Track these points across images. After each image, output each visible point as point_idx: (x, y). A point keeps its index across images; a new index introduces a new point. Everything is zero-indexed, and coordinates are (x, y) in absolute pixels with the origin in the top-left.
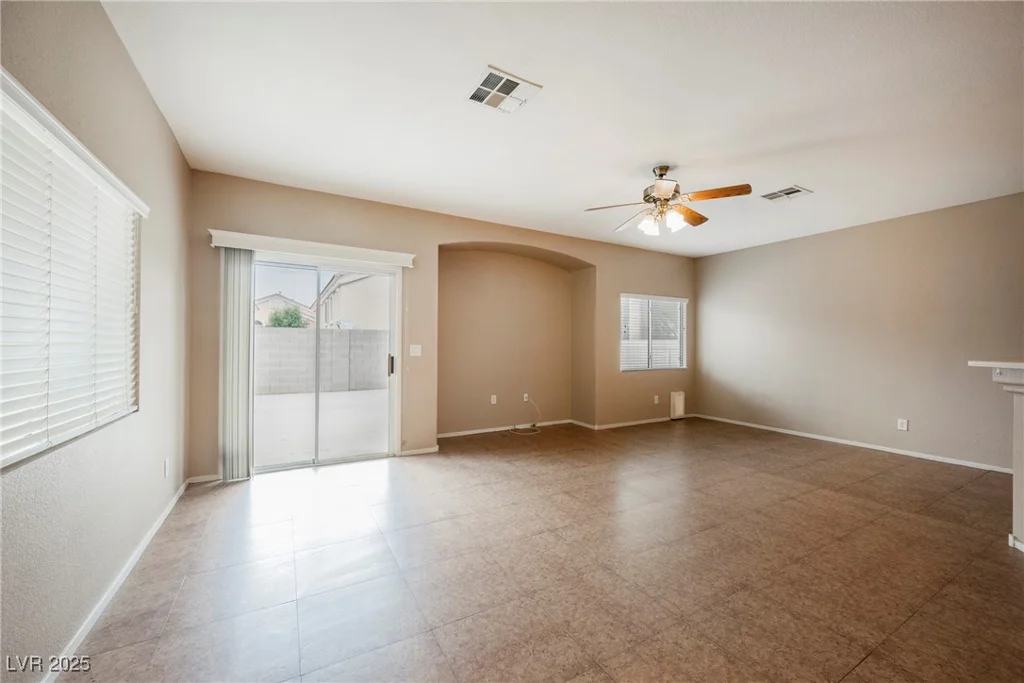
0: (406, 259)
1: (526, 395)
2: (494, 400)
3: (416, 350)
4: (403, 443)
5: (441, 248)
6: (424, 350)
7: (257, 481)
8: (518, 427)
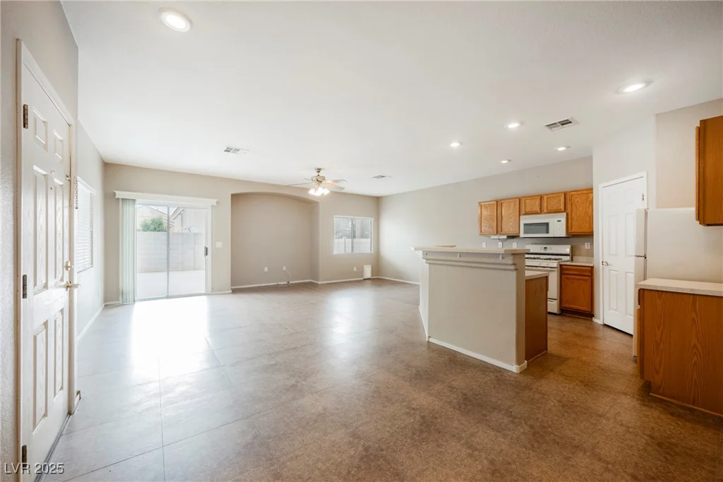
0: (214, 202)
1: (284, 267)
2: (266, 269)
3: (219, 245)
4: (212, 289)
5: (232, 195)
6: (224, 245)
7: (137, 305)
8: (279, 283)
